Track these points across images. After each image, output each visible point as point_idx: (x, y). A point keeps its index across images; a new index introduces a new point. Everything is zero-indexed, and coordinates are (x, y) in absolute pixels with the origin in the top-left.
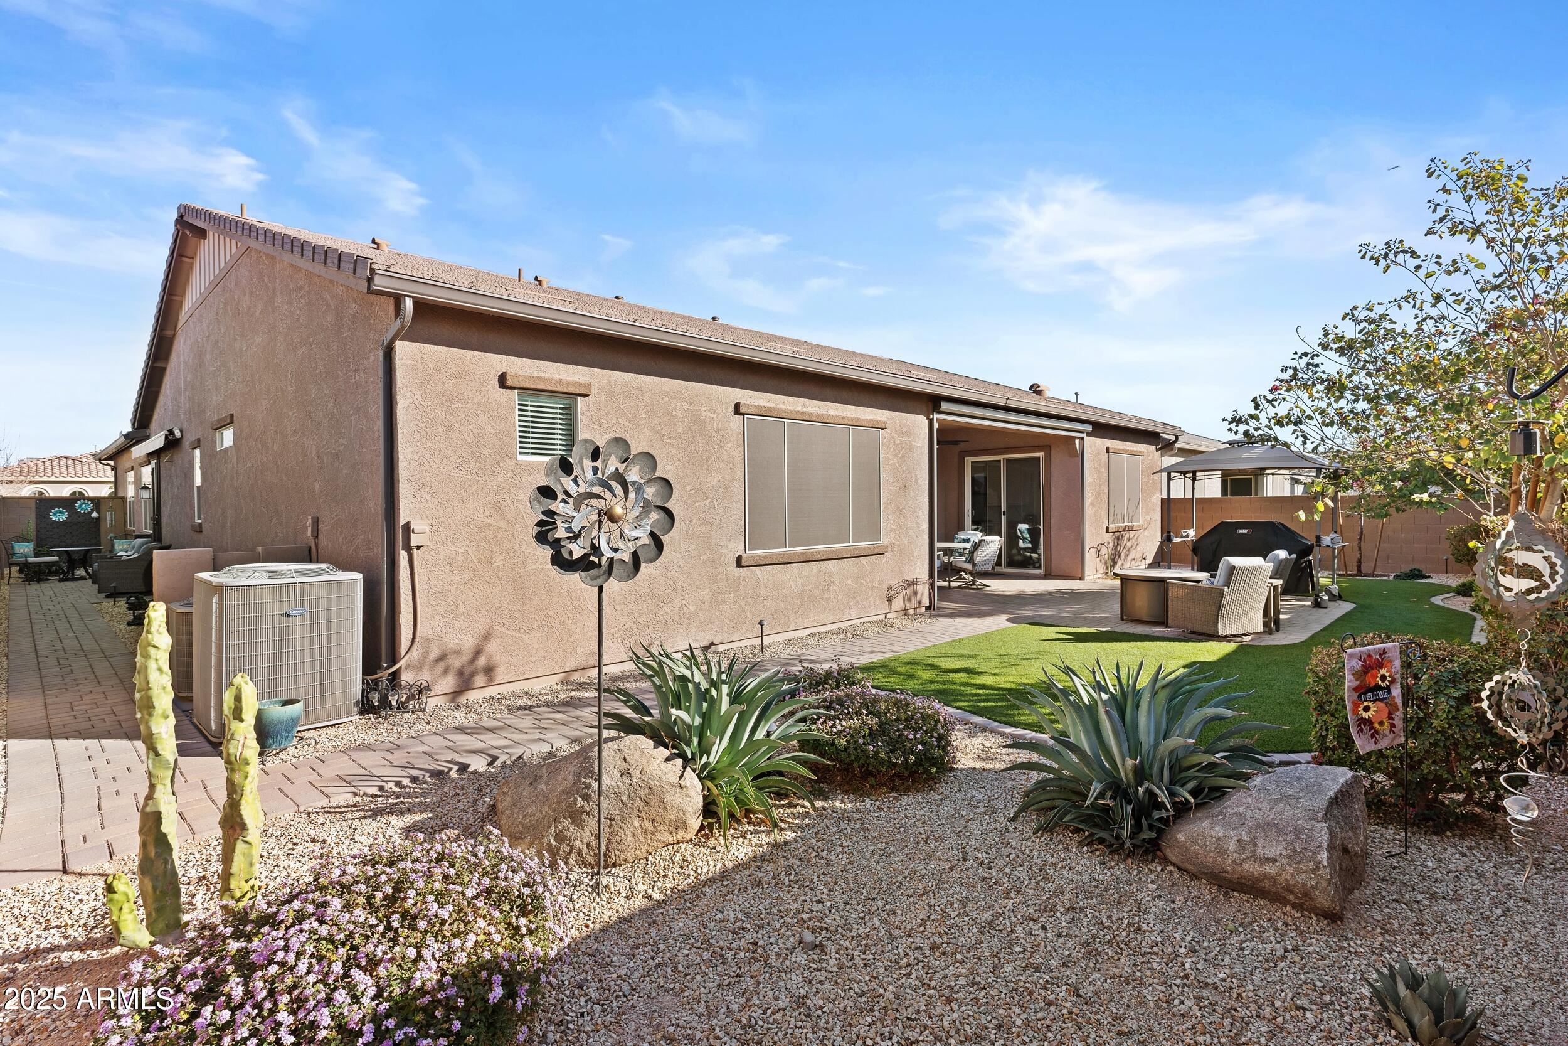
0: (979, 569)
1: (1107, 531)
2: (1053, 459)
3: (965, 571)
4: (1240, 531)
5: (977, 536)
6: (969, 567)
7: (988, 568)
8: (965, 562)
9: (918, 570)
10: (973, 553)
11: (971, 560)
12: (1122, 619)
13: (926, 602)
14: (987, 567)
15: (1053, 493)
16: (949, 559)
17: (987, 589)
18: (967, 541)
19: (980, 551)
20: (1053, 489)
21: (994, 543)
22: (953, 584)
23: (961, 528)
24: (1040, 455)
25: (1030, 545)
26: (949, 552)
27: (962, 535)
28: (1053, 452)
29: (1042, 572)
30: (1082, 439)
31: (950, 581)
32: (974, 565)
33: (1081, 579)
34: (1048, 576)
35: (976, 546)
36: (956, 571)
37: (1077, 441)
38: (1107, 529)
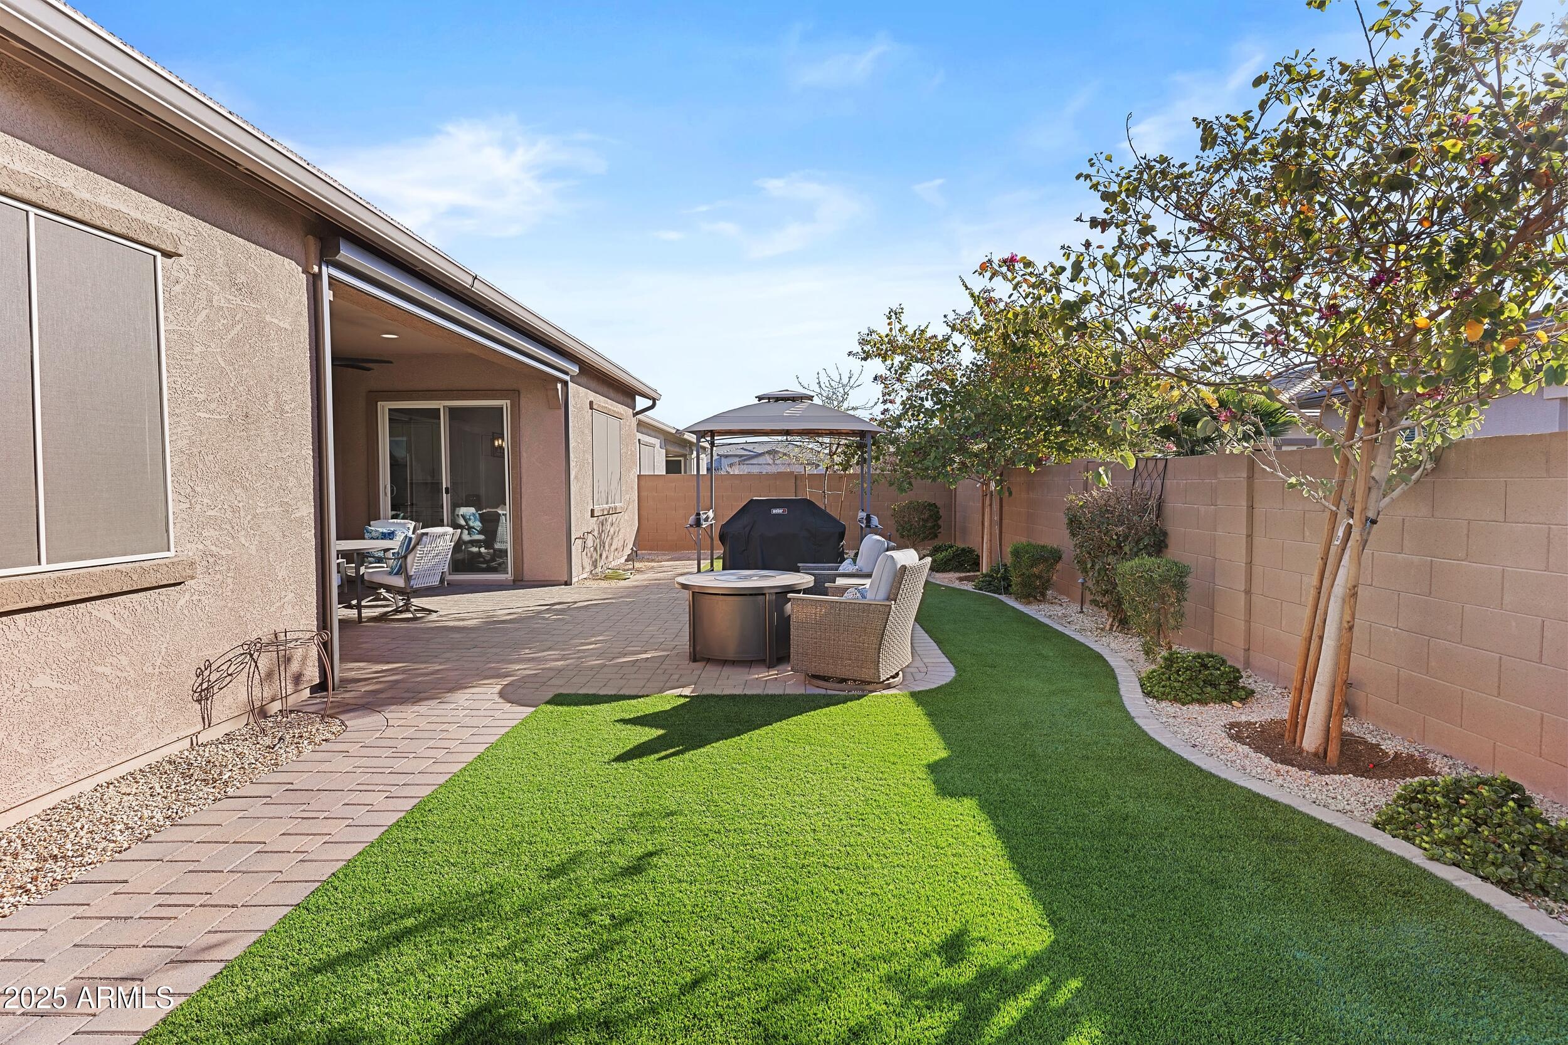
0: (416, 584)
1: (592, 516)
2: (523, 411)
3: (389, 589)
4: (775, 511)
5: (405, 528)
6: (399, 582)
7: (435, 581)
8: (390, 573)
9: (289, 610)
10: (405, 557)
11: (402, 570)
12: (695, 658)
13: (312, 674)
14: (431, 579)
15: (524, 461)
16: (357, 570)
17: (434, 616)
18: (390, 536)
19: (418, 553)
20: (524, 454)
21: (443, 539)
22: (366, 613)
23: (374, 515)
24: (504, 403)
25: (482, 537)
26: (360, 557)
27: (377, 527)
28: (523, 401)
29: (508, 576)
30: (565, 383)
31: (359, 607)
32: (408, 578)
33: (567, 583)
34: (519, 583)
35: (410, 547)
36: (371, 588)
37: (559, 386)
38: (592, 511)
